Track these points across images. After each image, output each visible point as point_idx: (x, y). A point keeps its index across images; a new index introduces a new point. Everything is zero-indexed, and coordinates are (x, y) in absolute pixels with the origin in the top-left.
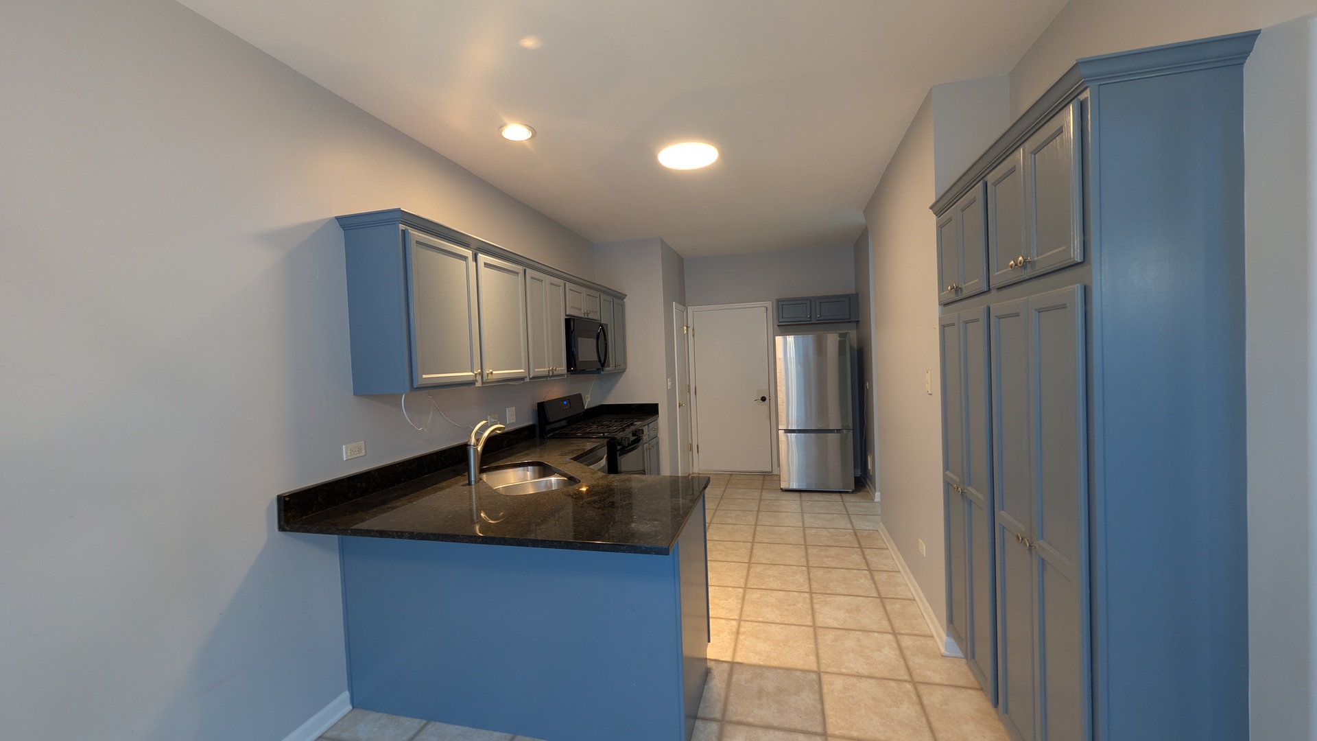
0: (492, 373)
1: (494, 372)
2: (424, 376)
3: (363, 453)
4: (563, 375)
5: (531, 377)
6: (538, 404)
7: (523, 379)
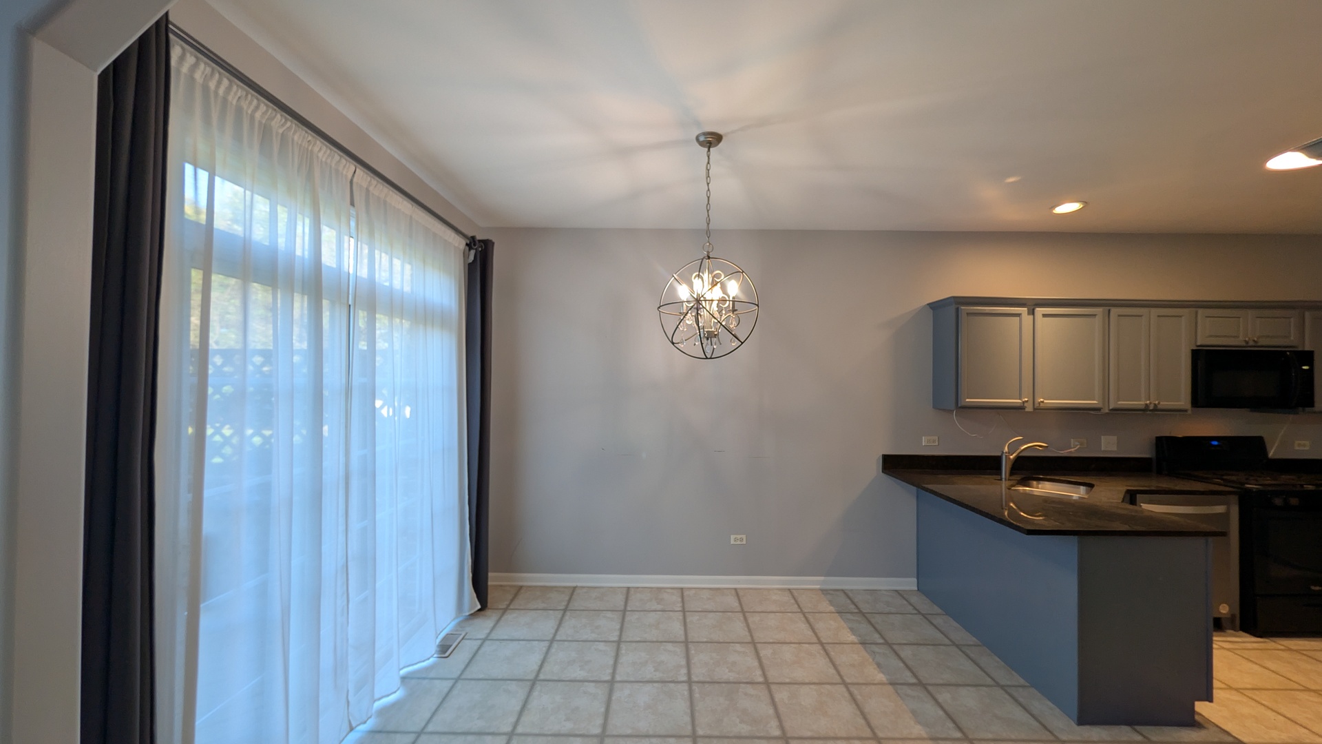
0: (1043, 402)
1: (1045, 401)
2: (967, 400)
3: (937, 444)
4: (1186, 411)
5: (1111, 408)
6: (1157, 438)
7: (1098, 409)
